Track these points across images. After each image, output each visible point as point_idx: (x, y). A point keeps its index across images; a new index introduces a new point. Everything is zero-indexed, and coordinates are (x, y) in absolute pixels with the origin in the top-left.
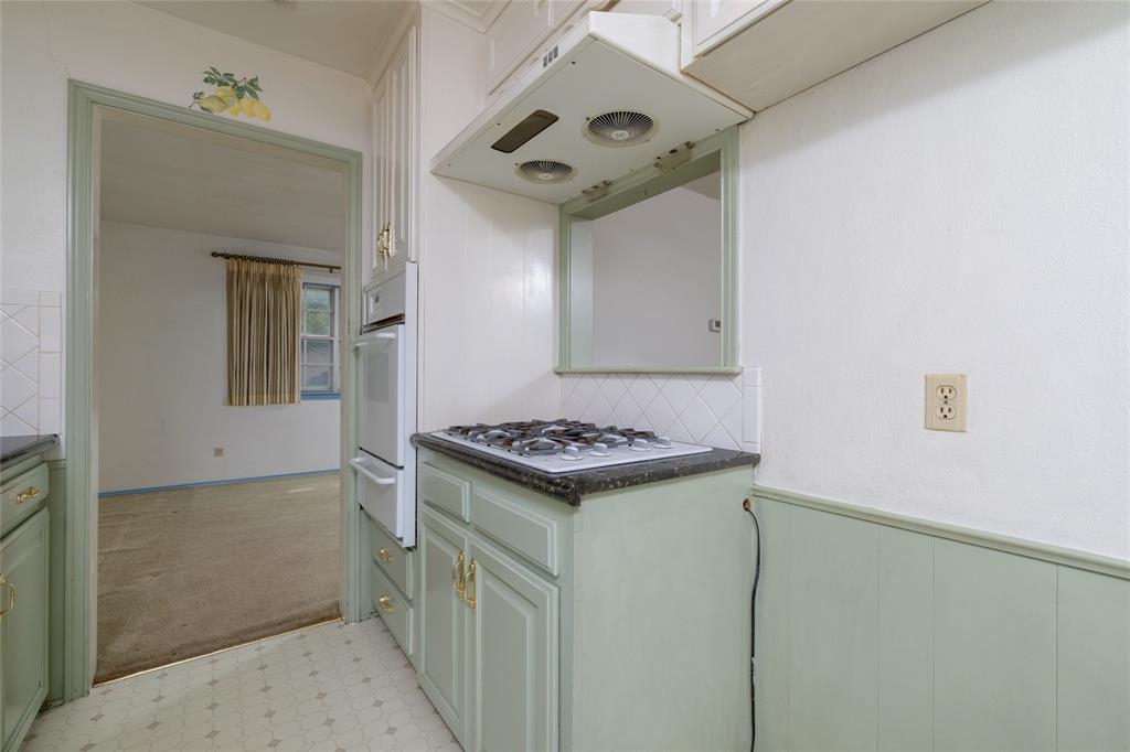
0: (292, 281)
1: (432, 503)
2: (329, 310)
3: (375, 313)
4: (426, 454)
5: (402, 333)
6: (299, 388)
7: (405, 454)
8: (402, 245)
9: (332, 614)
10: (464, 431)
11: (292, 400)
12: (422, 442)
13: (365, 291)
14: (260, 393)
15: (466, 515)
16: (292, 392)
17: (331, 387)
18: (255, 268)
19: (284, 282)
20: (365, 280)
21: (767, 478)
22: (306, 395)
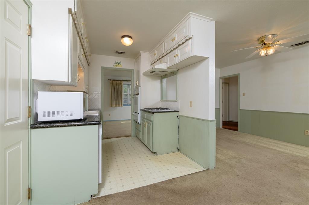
0: (121, 84)
1: (143, 118)
2: (127, 89)
3: (135, 93)
4: (142, 112)
5: (139, 96)
6: (122, 104)
7: (139, 112)
8: (139, 84)
9: (130, 136)
10: (146, 108)
11: (121, 106)
12: (141, 110)
13: (134, 89)
14: (116, 105)
15: (145, 118)
16: (121, 104)
17: (128, 104)
18: (115, 82)
19: (120, 84)
20: (134, 88)
21: (180, 114)
22: (124, 105)
